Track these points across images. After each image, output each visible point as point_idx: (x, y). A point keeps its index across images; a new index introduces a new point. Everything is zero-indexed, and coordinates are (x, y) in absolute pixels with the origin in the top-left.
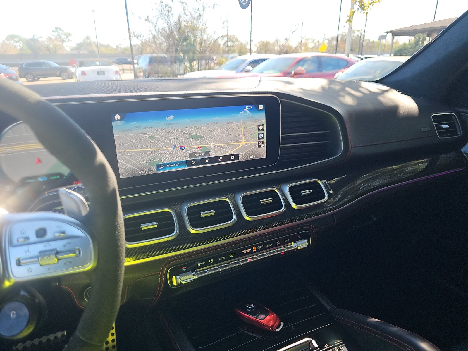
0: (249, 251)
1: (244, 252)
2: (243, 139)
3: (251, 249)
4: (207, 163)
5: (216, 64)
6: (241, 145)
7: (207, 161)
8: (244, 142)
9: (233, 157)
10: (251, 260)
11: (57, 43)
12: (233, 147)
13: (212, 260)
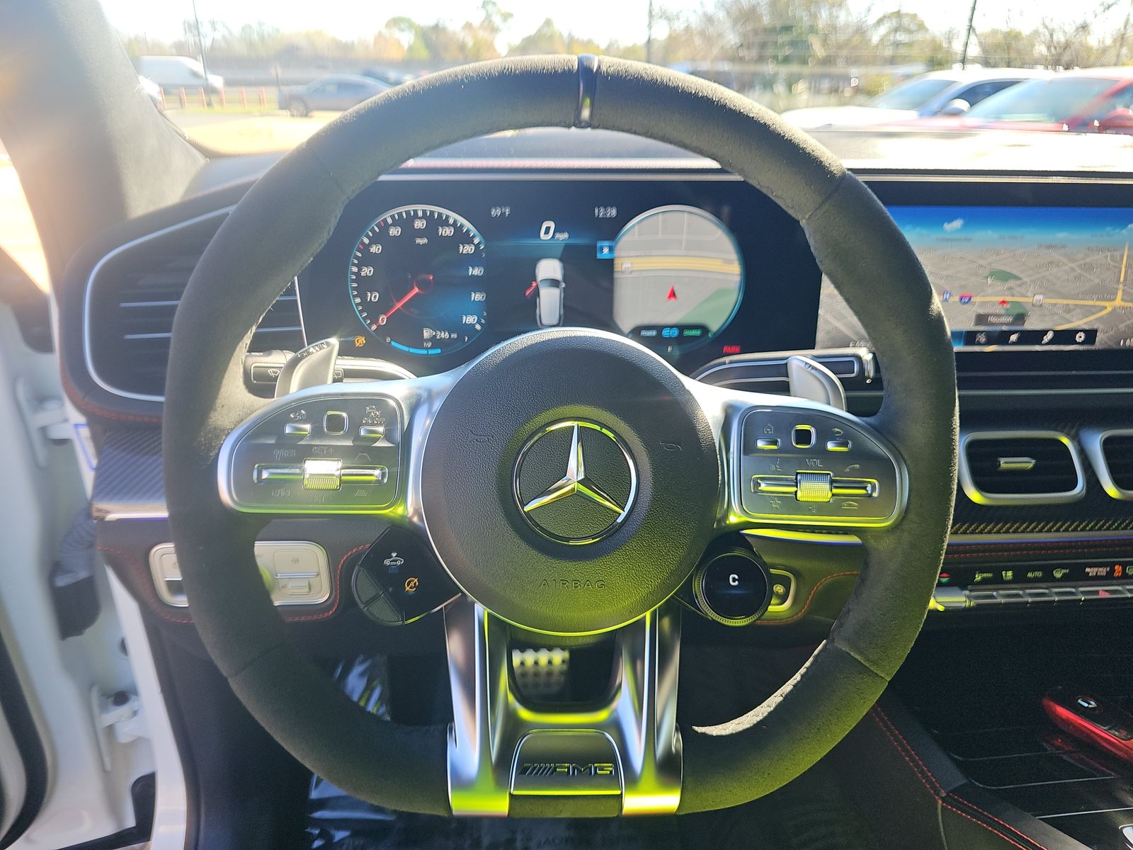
0: (1103, 571)
1: (1091, 571)
2: (1120, 294)
3: (1108, 569)
4: (1014, 343)
5: (857, 90)
6: (1109, 309)
7: (1014, 338)
8: (1118, 302)
9: (1080, 337)
10: (1107, 596)
11: (483, 34)
12: (1089, 311)
13: (1010, 574)
